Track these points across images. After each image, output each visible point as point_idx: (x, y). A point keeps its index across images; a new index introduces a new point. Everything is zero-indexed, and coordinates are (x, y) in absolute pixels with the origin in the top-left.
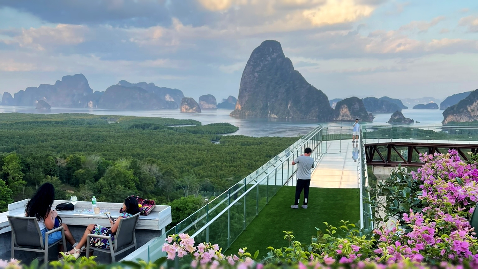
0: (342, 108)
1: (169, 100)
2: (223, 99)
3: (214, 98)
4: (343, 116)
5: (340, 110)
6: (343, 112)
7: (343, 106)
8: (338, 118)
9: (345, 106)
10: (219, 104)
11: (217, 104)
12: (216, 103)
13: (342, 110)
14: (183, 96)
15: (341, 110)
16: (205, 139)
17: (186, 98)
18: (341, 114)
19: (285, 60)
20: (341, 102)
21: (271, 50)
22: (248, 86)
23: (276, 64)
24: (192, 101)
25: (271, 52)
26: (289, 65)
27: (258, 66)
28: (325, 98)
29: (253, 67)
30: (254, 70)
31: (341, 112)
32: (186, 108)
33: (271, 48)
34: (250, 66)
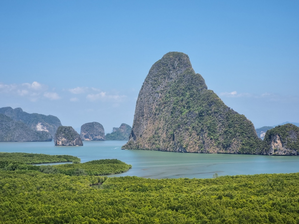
0: (274, 139)
1: (41, 130)
2: (114, 128)
3: (101, 126)
4: (275, 150)
5: (271, 142)
6: (276, 144)
7: (274, 136)
8: (269, 153)
9: (278, 136)
10: (108, 135)
11: (105, 135)
12: (103, 134)
14: (60, 124)
15: (273, 141)
16: (81, 182)
17: (63, 127)
18: (273, 147)
19: (195, 77)
20: (271, 131)
21: (177, 64)
22: (146, 110)
23: (184, 83)
24: (71, 131)
25: (177, 67)
26: (200, 84)
27: (159, 85)
28: (250, 126)
29: (152, 86)
30: (154, 90)
31: (272, 144)
32: (63, 140)
33: (175, 63)
34: (148, 85)
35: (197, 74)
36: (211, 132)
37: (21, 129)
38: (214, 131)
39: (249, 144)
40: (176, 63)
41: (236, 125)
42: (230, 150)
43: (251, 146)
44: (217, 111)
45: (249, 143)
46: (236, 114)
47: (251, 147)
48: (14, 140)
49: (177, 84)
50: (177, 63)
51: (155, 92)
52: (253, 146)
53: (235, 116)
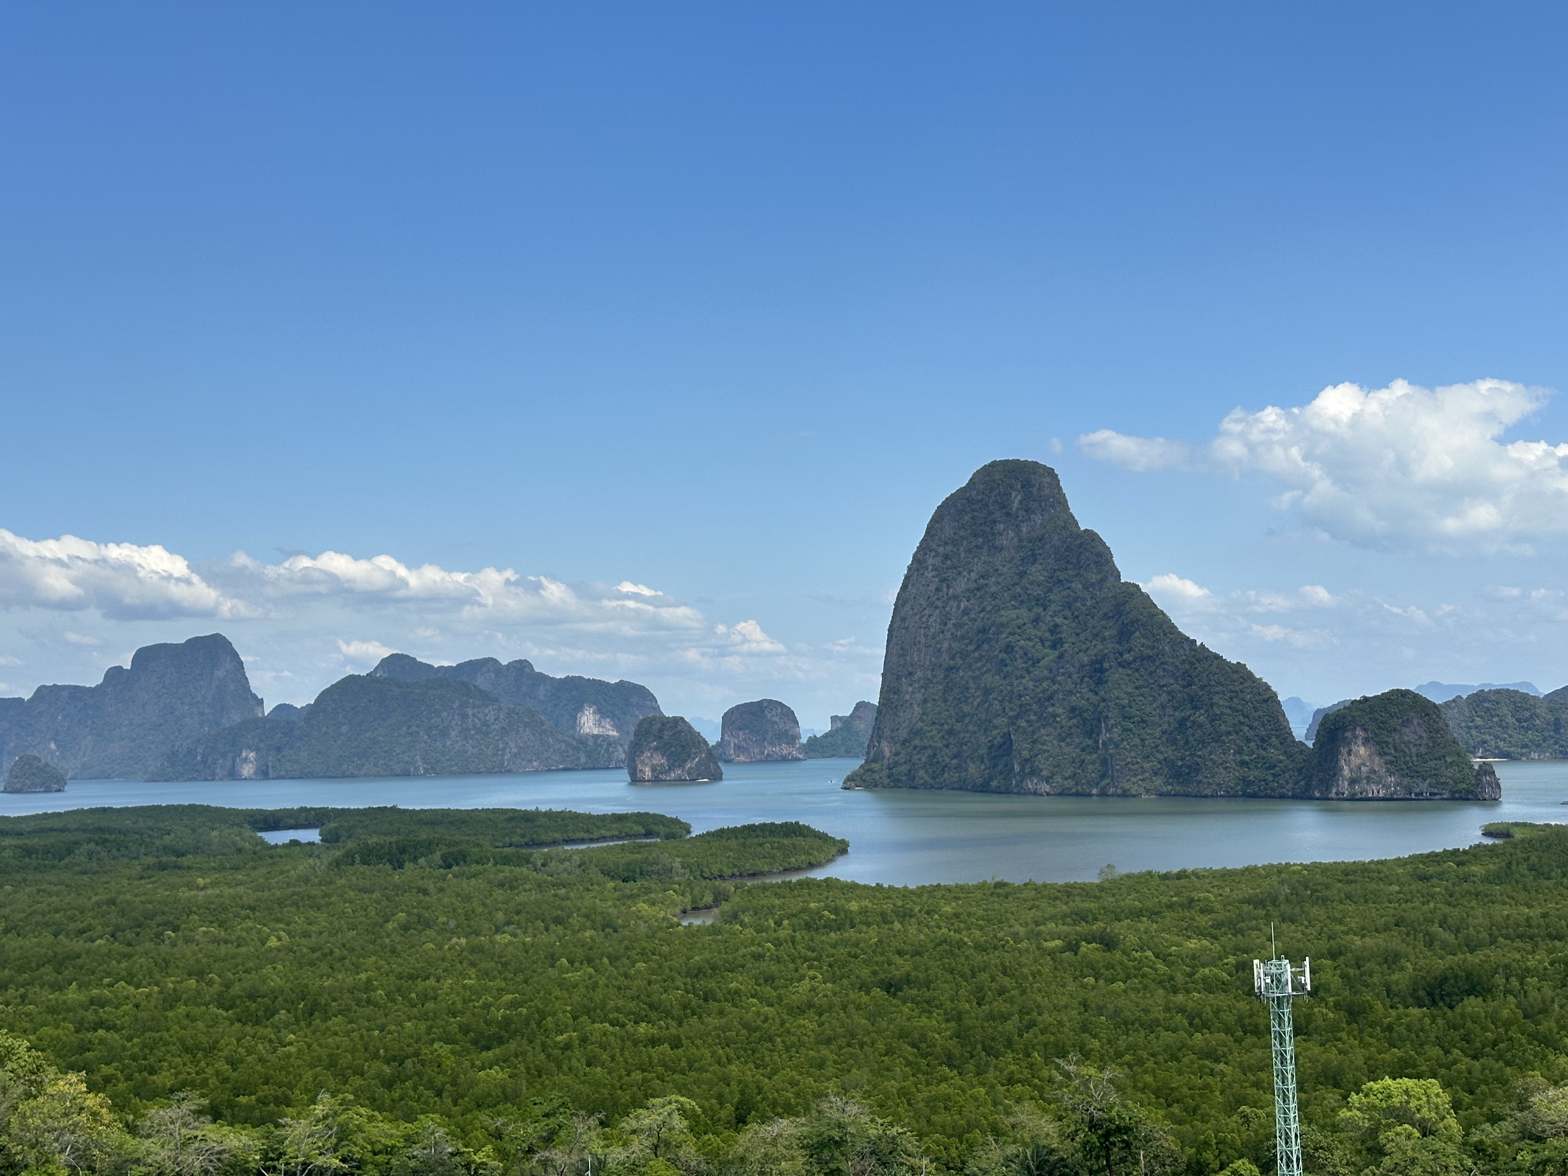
0: (1349, 744)
1: (594, 731)
4: (1353, 782)
5: (1339, 752)
6: (1355, 761)
7: (1348, 734)
8: (1334, 790)
9: (1360, 732)
10: (813, 740)
11: (804, 740)
13: (1349, 754)
15: (1344, 751)
16: (651, 903)
18: (1346, 772)
19: (1078, 542)
20: (1338, 716)
21: (1016, 501)
22: (920, 657)
23: (1041, 561)
24: (681, 732)
25: (1018, 509)
26: (1096, 563)
27: (960, 573)
28: (1266, 701)
29: (937, 576)
30: (945, 590)
31: (1343, 762)
32: (655, 762)
33: (1013, 496)
34: (926, 573)
35: (1086, 531)
36: (1133, 723)
37: (524, 730)
38: (1143, 721)
39: (1265, 763)
40: (1016, 499)
41: (1216, 698)
42: (1198, 784)
43: (1268, 769)
44: (1149, 652)
45: (1263, 758)
46: (1216, 662)
47: (1272, 771)
48: (502, 764)
49: (1021, 568)
50: (1019, 497)
51: (947, 594)
52: (1277, 769)
53: (1213, 668)
